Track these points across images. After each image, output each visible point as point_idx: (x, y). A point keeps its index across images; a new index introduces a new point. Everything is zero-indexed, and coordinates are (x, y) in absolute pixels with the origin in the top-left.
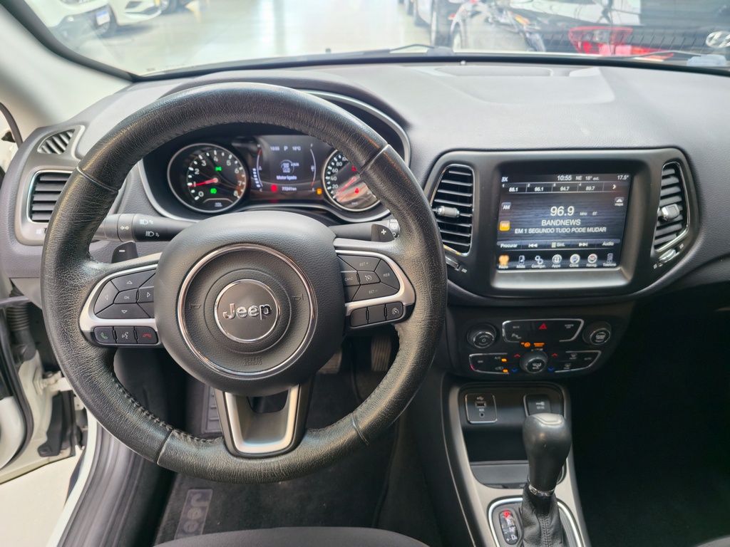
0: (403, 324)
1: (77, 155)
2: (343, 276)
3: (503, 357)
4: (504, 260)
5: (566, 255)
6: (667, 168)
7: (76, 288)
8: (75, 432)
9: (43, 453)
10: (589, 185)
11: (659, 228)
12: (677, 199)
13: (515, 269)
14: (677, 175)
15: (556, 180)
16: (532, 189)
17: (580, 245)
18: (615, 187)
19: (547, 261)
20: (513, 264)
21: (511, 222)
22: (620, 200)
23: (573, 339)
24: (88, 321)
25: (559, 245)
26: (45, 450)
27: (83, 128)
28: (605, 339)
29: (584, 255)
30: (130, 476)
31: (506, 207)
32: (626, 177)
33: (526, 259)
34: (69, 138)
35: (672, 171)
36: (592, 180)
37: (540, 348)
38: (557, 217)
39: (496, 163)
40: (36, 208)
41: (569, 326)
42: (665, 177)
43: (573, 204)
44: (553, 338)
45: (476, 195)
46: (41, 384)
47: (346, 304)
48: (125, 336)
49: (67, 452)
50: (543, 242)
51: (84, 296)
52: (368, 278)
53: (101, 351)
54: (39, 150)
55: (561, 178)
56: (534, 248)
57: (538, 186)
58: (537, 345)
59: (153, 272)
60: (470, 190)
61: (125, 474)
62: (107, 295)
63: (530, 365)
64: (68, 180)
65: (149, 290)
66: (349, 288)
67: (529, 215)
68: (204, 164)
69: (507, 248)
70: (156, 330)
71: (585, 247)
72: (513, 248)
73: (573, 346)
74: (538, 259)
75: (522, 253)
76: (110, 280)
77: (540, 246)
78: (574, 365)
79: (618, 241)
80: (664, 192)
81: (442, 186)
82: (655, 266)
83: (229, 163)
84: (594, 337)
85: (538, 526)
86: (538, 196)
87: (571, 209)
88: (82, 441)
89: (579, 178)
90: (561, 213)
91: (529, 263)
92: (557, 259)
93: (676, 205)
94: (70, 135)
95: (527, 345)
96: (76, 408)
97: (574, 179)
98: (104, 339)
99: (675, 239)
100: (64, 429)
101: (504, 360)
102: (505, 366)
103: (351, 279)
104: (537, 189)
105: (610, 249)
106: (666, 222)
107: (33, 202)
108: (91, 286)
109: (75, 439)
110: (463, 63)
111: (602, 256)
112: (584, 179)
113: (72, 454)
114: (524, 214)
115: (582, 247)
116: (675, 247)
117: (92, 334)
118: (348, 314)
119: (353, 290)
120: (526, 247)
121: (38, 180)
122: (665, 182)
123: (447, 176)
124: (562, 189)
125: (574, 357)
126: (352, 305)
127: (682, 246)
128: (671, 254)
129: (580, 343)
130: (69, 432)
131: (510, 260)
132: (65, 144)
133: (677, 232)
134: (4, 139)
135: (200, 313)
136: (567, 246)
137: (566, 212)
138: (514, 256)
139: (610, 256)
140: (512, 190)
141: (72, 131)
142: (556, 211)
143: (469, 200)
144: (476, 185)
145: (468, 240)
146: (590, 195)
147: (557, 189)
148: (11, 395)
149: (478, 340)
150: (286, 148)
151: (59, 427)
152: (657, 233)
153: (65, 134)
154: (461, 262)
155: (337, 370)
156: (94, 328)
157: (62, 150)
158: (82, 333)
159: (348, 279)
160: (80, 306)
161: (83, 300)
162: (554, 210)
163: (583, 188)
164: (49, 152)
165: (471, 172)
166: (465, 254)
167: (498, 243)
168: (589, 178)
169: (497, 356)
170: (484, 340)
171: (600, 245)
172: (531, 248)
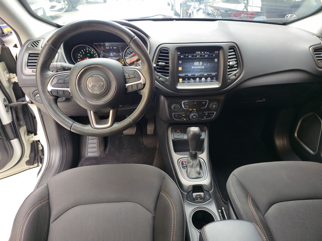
0: (142, 90)
1: (41, 47)
2: (124, 76)
3: (183, 114)
4: (181, 80)
5: (200, 78)
6: (230, 49)
7: (46, 78)
8: (39, 157)
9: (27, 164)
10: (206, 55)
11: (229, 69)
12: (235, 59)
13: (184, 83)
14: (234, 51)
15: (196, 53)
16: (188, 56)
17: (205, 74)
18: (214, 55)
19: (194, 80)
20: (184, 81)
21: (182, 67)
22: (216, 60)
23: (205, 107)
24: (50, 88)
25: (198, 75)
26: (28, 163)
27: (43, 40)
28: (216, 107)
29: (206, 78)
30: (60, 167)
31: (180, 62)
32: (217, 52)
33: (188, 80)
34: (38, 43)
35: (233, 50)
36: (207, 53)
37: (195, 111)
38: (197, 66)
39: (175, 47)
40: (29, 64)
41: (204, 103)
42: (229, 52)
43: (201, 61)
44: (199, 107)
45: (170, 58)
46: (27, 137)
47: (126, 85)
48: (61, 93)
49: (36, 165)
50: (193, 74)
51: (49, 81)
52: (132, 76)
53: (54, 97)
54: (29, 46)
55: (197, 52)
56: (190, 76)
57: (190, 55)
58: (194, 109)
59: (69, 75)
60: (168, 57)
61: (58, 166)
62: (55, 81)
63: (192, 117)
64: (39, 55)
65: (68, 80)
66: (126, 80)
67: (187, 65)
68: (84, 53)
69: (182, 76)
70: (70, 92)
71: (206, 75)
72: (183, 76)
73: (206, 110)
74: (192, 80)
75: (186, 78)
76: (56, 76)
77: (192, 75)
78: (207, 117)
79: (217, 73)
80: (229, 57)
81: (160, 56)
82: (228, 81)
83: (92, 53)
84: (212, 106)
85: (192, 162)
86: (190, 59)
87: (201, 63)
88: (41, 161)
89: (203, 52)
90: (198, 64)
91: (189, 81)
92: (198, 79)
93: (234, 61)
94: (39, 42)
95: (191, 110)
96: (40, 149)
97: (201, 53)
98: (55, 94)
99: (235, 72)
100: (35, 156)
101: (184, 115)
102: (184, 117)
103: (127, 77)
104: (190, 56)
105: (214, 76)
106: (232, 67)
107: (28, 62)
108: (50, 78)
109: (39, 160)
110: (175, 21)
111: (212, 78)
112: (204, 53)
113: (38, 166)
114: (186, 64)
115: (205, 75)
116: (235, 75)
117: (51, 92)
118: (126, 87)
119: (127, 80)
120: (188, 76)
121: (29, 56)
122: (230, 54)
123: (161, 52)
124: (197, 56)
125: (206, 114)
126: (127, 85)
127: (237, 75)
128: (234, 77)
129: (208, 109)
130: (37, 157)
131: (183, 80)
132: (38, 45)
133: (236, 70)
134: (14, 47)
135: (82, 85)
136: (200, 75)
137: (199, 64)
138: (184, 79)
139: (215, 78)
140: (182, 56)
141: (39, 41)
142: (196, 63)
143: (168, 60)
144: (170, 55)
145: (168, 73)
146: (206, 58)
147: (196, 56)
148: (17, 138)
149: (174, 108)
150: (111, 48)
151: (33, 155)
152: (228, 70)
153: (37, 41)
154: (166, 80)
155: (135, 133)
156: (52, 90)
157: (37, 46)
158: (48, 91)
159: (126, 77)
160: (47, 84)
161: (48, 82)
162: (195, 63)
163: (204, 56)
164: (32, 47)
165: (168, 51)
166: (168, 78)
167: (179, 74)
168: (206, 52)
169: (181, 114)
170: (176, 108)
171: (211, 75)
172: (189, 76)
